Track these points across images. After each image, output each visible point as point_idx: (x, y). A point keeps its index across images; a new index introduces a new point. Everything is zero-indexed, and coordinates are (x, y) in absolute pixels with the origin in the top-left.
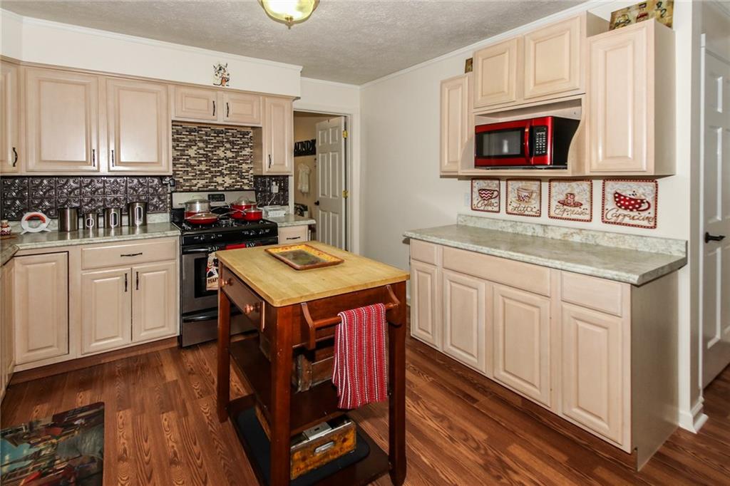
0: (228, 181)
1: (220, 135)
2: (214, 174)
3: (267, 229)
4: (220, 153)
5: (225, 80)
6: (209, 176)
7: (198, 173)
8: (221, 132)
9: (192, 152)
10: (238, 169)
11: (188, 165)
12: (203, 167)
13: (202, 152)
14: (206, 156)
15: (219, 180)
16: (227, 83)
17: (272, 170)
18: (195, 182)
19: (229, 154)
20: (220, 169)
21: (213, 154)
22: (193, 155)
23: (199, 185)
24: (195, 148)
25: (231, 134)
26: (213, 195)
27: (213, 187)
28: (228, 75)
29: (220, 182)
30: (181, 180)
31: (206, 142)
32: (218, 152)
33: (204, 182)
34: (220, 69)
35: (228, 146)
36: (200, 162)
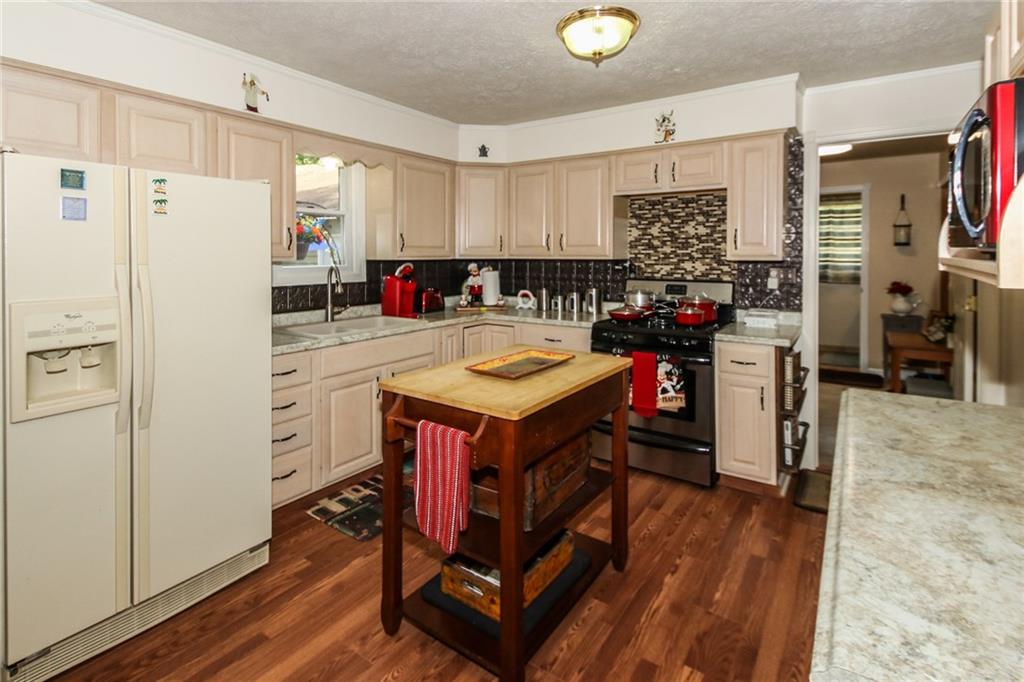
0: (700, 268)
1: (690, 205)
2: (681, 258)
3: (694, 339)
4: (690, 229)
5: (669, 133)
6: (675, 260)
7: (662, 256)
8: (692, 201)
9: (655, 231)
10: (713, 251)
11: (650, 246)
12: (668, 250)
13: (666, 229)
14: (671, 234)
15: (688, 266)
16: (672, 137)
17: (741, 253)
18: (657, 268)
19: (702, 230)
20: (689, 251)
21: (680, 232)
22: (656, 234)
23: (663, 272)
24: (659, 224)
25: (704, 202)
26: (672, 286)
27: (679, 276)
28: (674, 125)
29: (689, 268)
30: (643, 266)
31: (672, 217)
32: (687, 228)
33: (668, 268)
34: (664, 121)
35: (701, 218)
36: (664, 243)
